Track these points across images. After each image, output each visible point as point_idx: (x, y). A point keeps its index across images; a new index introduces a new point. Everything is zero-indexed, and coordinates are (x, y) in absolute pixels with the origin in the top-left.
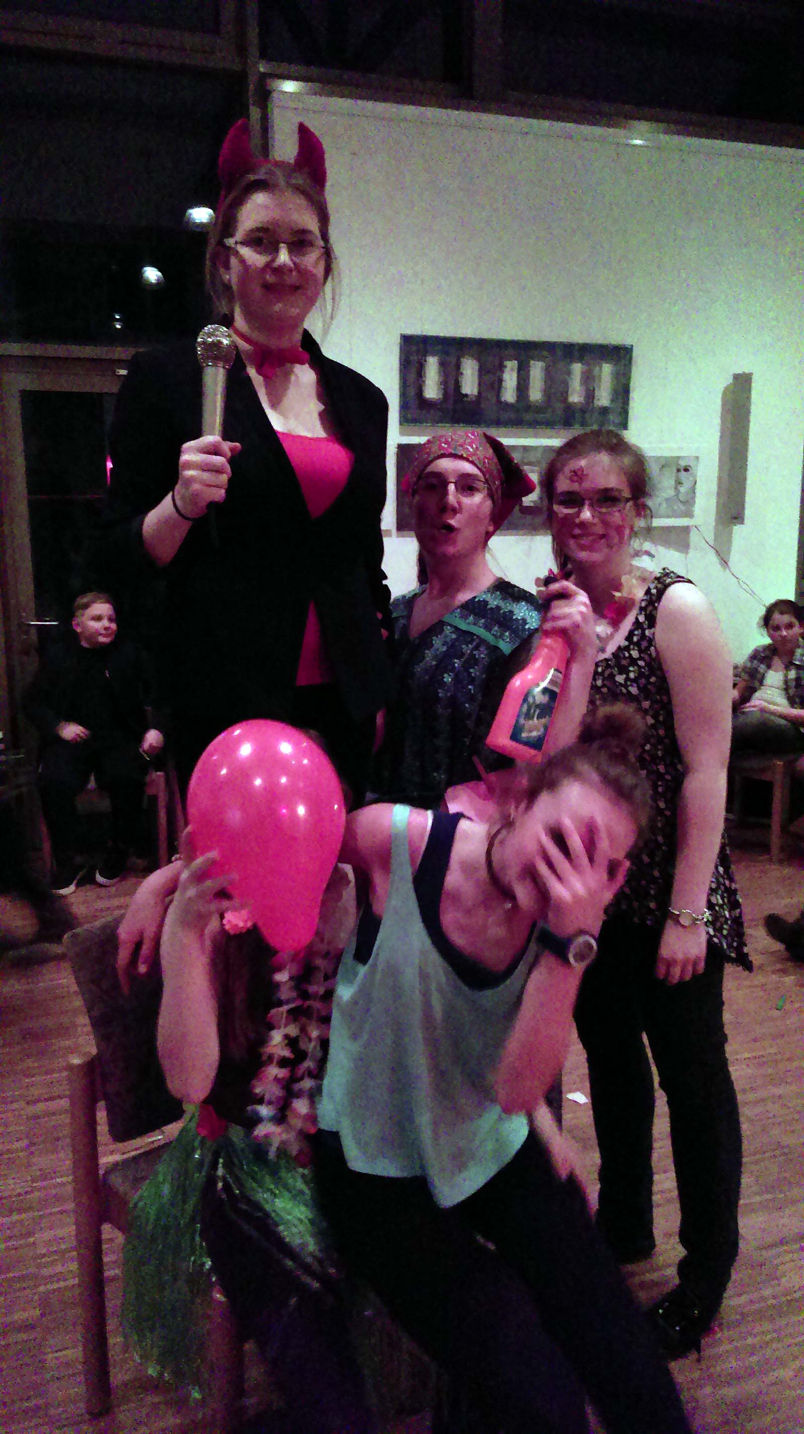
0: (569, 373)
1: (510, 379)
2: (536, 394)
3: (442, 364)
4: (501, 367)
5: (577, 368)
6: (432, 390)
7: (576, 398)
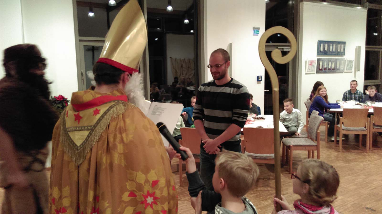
0: (338, 46)
1: (331, 47)
2: (334, 50)
3: (323, 45)
4: (330, 45)
5: (339, 45)
6: (322, 50)
7: (339, 50)
